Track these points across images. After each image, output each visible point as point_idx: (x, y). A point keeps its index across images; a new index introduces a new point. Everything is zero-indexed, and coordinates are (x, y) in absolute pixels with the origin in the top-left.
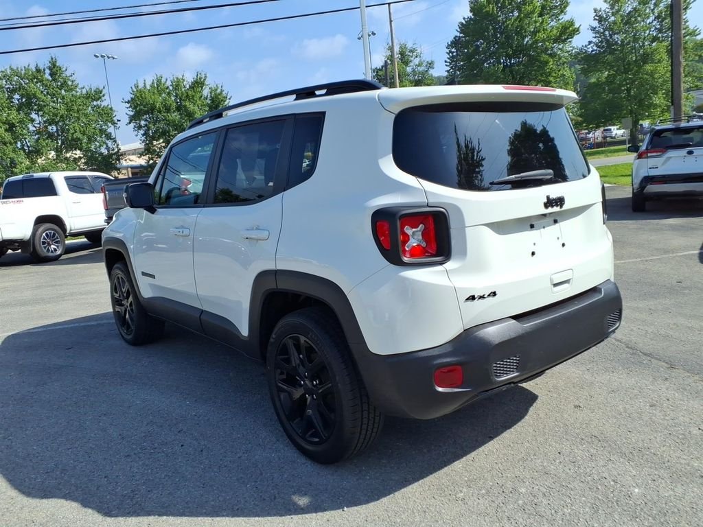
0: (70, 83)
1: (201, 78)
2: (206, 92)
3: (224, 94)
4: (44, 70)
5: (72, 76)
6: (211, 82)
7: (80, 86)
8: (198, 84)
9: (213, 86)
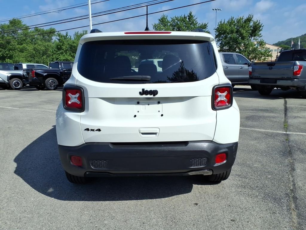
0: (195, 22)
1: (250, 17)
2: (252, 24)
3: (260, 24)
4: (187, 17)
5: (196, 19)
6: (255, 19)
7: (198, 23)
8: (249, 20)
9: (255, 21)
